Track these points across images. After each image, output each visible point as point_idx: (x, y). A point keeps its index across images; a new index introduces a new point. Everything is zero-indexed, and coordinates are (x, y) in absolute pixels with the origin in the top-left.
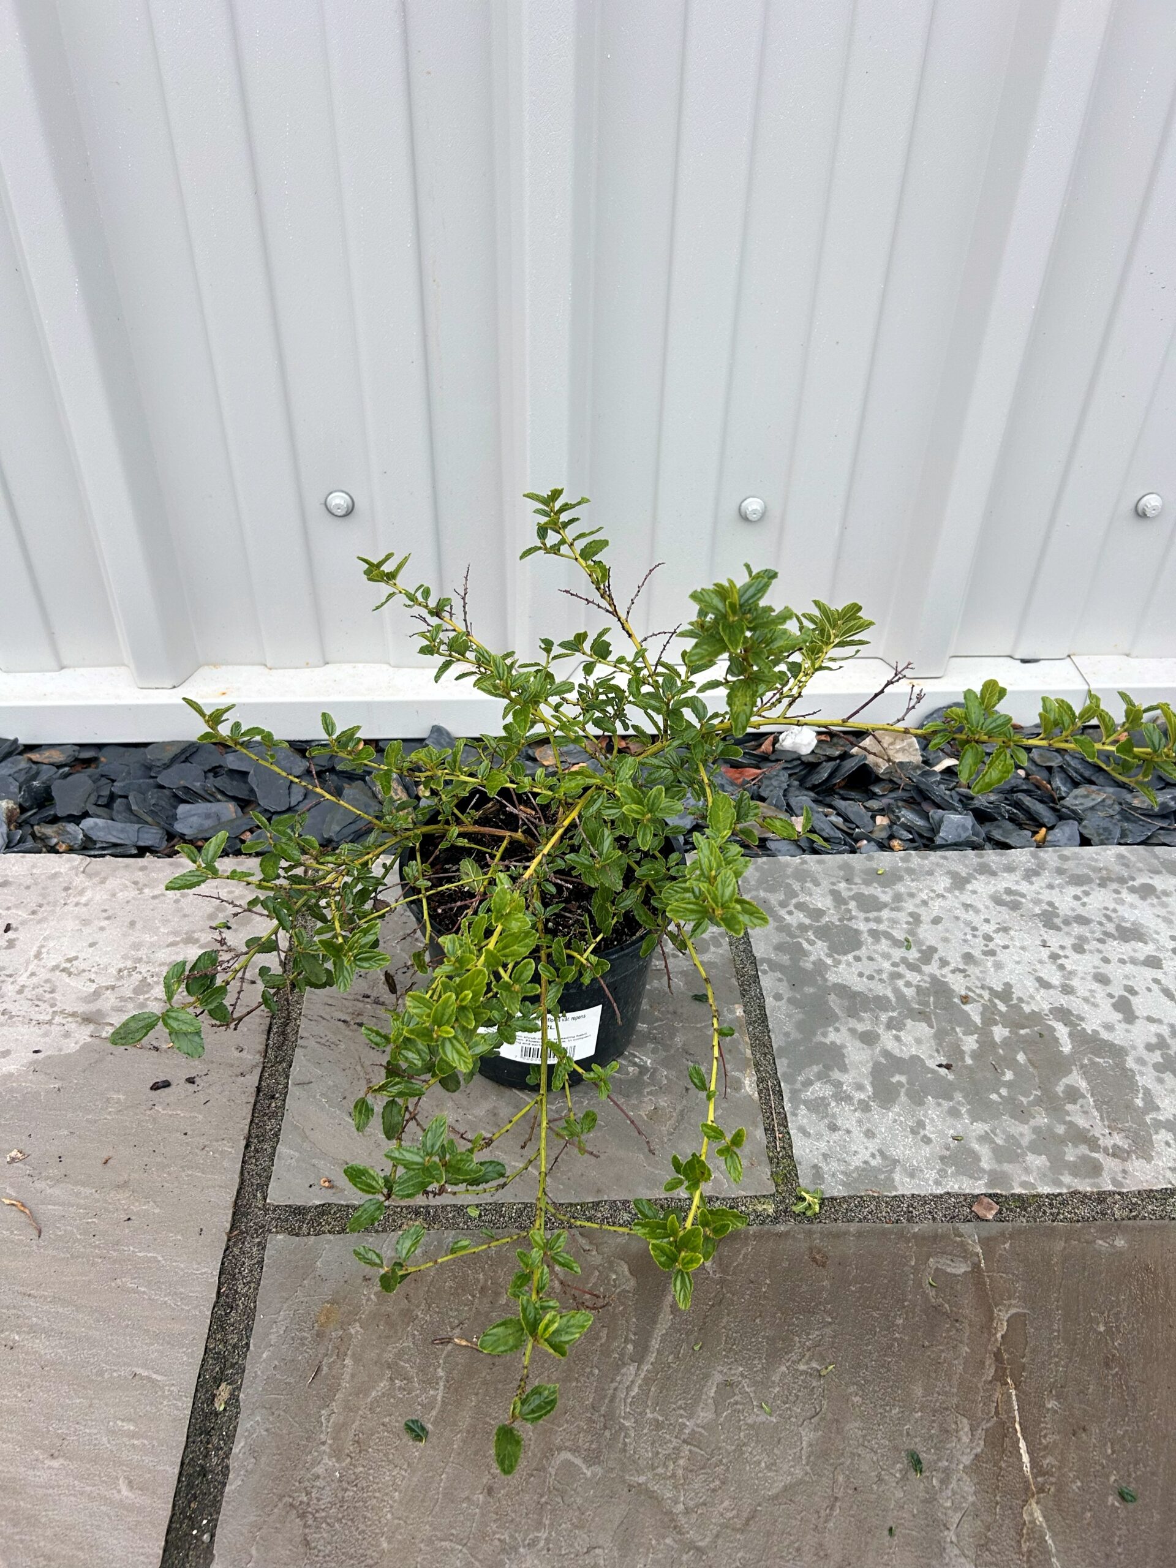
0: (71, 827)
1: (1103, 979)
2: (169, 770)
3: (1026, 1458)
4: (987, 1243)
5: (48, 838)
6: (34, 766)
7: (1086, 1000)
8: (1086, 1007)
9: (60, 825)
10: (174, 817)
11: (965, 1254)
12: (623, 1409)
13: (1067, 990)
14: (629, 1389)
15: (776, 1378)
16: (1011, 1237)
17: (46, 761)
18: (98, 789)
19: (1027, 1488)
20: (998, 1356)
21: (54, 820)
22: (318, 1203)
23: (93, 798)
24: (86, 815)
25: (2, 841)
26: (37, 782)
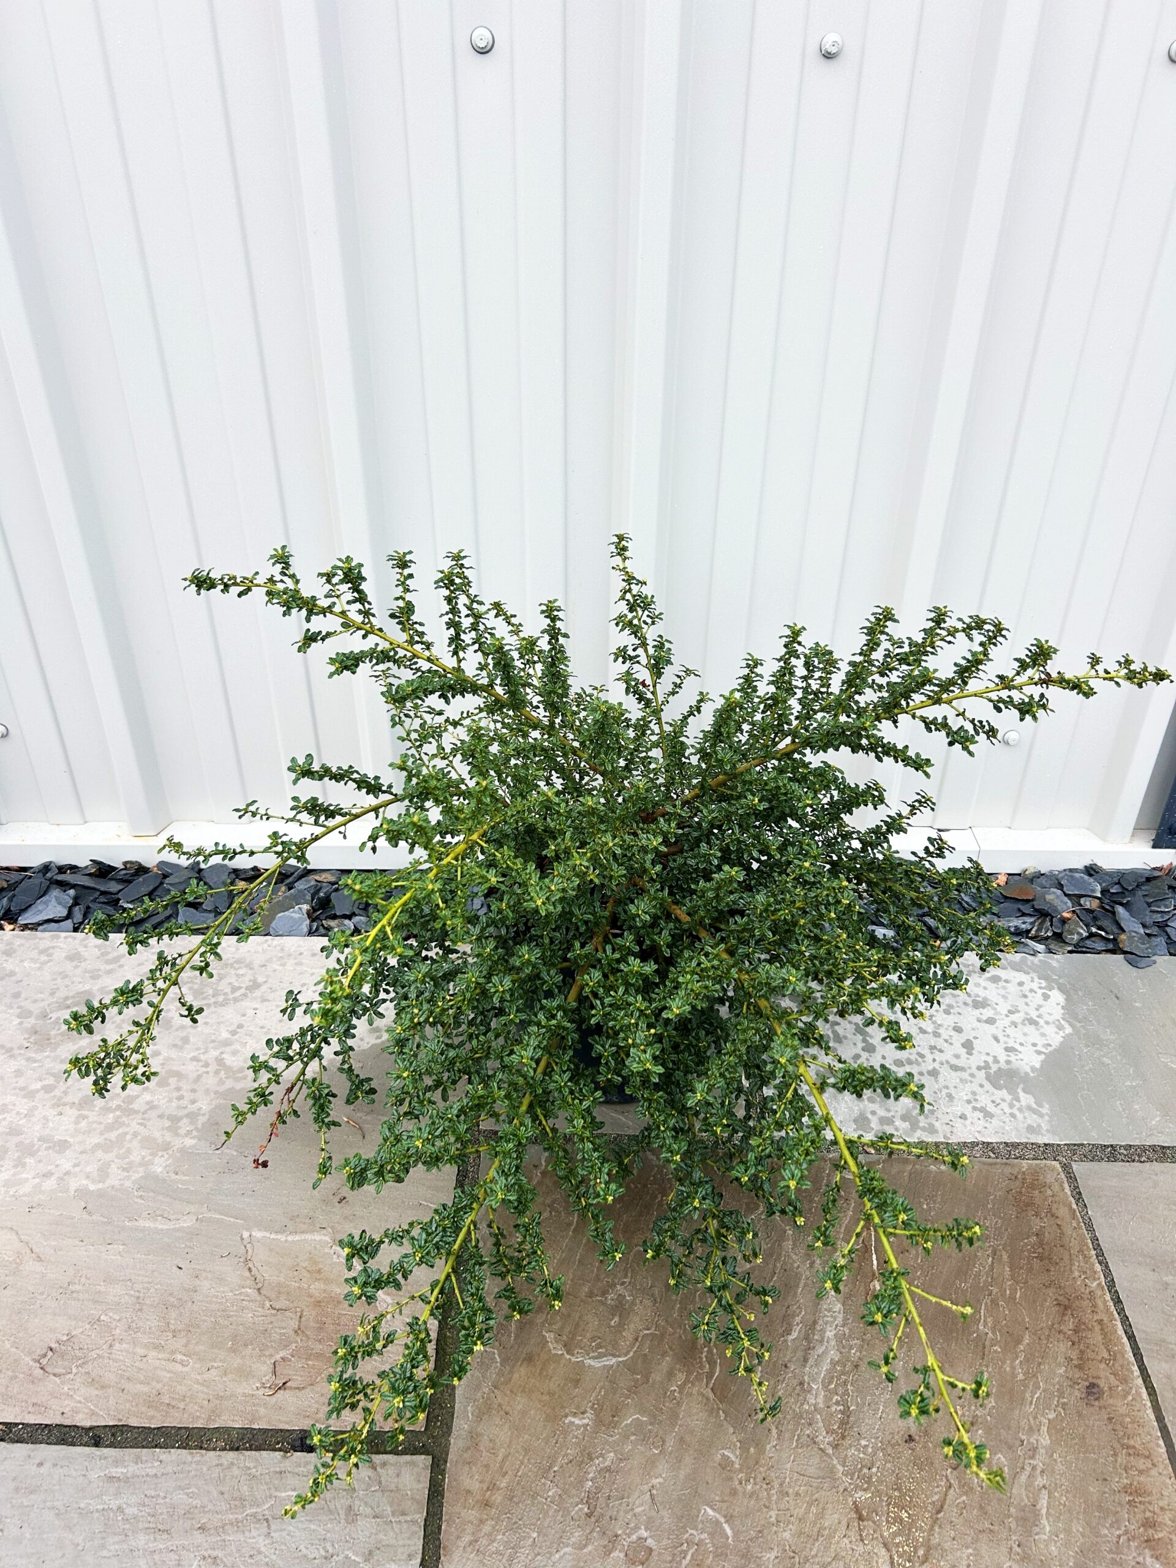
0: (347, 922)
1: (958, 1030)
3: (875, 1262)
4: (870, 1165)
5: (331, 927)
6: (318, 883)
7: (946, 1041)
8: (946, 1045)
9: (340, 920)
13: (936, 1035)
16: (884, 1161)
17: (324, 881)
19: (874, 1275)
21: (334, 917)
23: (356, 905)
24: (354, 914)
25: (305, 930)
26: (321, 894)
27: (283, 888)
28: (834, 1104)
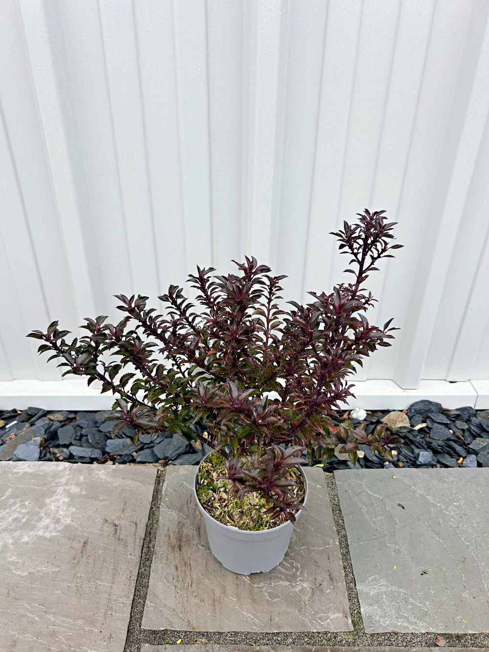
0: (65, 450)
2: (104, 424)
5: (56, 454)
6: (51, 422)
9: (61, 449)
10: (106, 445)
17: (56, 419)
18: (76, 432)
21: (58, 446)
22: (162, 629)
23: (74, 436)
24: (71, 444)
25: (37, 455)
26: (52, 429)
27: (27, 425)
28: (411, 600)
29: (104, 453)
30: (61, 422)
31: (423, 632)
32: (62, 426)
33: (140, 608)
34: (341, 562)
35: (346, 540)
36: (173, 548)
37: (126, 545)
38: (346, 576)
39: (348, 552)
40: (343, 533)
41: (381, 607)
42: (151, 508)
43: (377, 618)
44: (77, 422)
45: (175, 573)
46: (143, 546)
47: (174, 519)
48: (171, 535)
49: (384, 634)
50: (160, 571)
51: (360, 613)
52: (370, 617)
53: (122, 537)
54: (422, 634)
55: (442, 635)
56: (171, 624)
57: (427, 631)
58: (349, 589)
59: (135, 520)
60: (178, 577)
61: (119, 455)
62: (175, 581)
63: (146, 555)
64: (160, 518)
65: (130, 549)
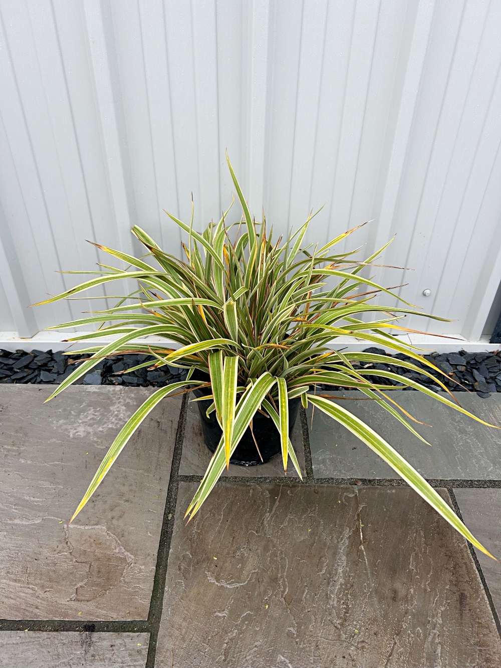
0: (119, 378)
3: (362, 536)
4: (360, 490)
5: (113, 381)
9: (116, 377)
10: (146, 376)
11: (353, 492)
12: (265, 522)
14: (267, 518)
15: (303, 517)
16: (366, 489)
19: (361, 542)
20: (358, 515)
21: (114, 376)
22: (191, 475)
25: (100, 381)
26: (108, 365)
28: (344, 461)
29: (146, 381)
30: (113, 360)
31: (349, 478)
32: (115, 363)
33: (177, 465)
34: (303, 443)
35: (307, 431)
36: (196, 434)
37: (166, 432)
38: (305, 449)
39: (308, 437)
40: (306, 427)
41: (325, 466)
42: (181, 413)
43: (322, 471)
44: (125, 361)
45: (198, 448)
46: (177, 433)
47: (196, 418)
48: (195, 427)
49: (325, 479)
50: (188, 447)
51: (312, 469)
52: (318, 470)
53: (162, 428)
54: (348, 479)
55: (360, 479)
56: (197, 472)
57: (351, 477)
58: (307, 456)
59: (171, 419)
60: (200, 450)
61: (156, 382)
62: (198, 452)
63: (179, 438)
64: (187, 418)
65: (169, 434)
